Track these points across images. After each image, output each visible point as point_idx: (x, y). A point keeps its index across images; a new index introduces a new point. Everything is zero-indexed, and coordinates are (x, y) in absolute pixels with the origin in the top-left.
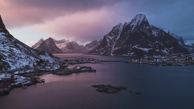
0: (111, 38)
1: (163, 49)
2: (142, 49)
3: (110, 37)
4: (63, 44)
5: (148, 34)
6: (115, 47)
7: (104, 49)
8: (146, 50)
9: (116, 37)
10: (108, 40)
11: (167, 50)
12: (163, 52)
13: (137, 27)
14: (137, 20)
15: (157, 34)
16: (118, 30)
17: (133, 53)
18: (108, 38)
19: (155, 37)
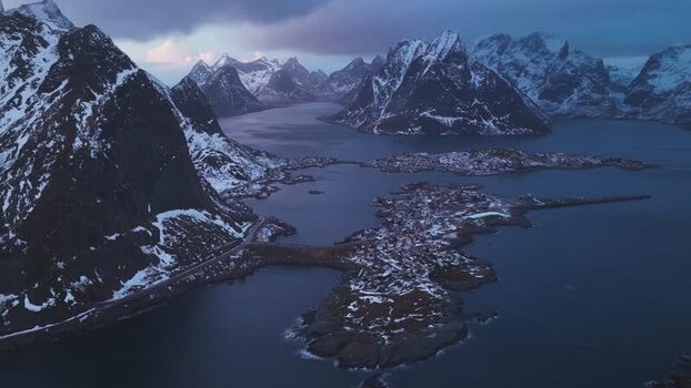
0: (383, 84)
1: (487, 118)
2: (440, 118)
3: (380, 81)
4: (259, 73)
5: (459, 84)
6: (387, 111)
7: (365, 112)
8: (449, 120)
9: (394, 83)
10: (376, 89)
11: (494, 122)
12: (484, 125)
13: (437, 67)
14: (440, 47)
15: (480, 82)
16: (401, 63)
17: (420, 127)
18: (377, 82)
19: (474, 90)
